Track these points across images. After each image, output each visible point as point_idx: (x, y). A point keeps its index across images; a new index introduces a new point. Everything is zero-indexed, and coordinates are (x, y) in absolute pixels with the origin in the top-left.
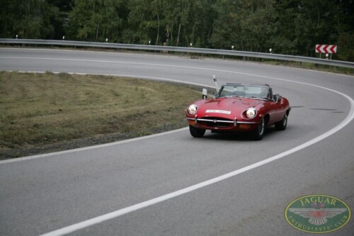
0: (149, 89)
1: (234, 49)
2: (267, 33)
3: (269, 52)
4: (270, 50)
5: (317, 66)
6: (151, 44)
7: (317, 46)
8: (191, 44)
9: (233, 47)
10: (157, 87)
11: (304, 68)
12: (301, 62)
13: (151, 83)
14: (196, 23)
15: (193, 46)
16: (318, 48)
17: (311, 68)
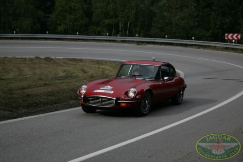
0: (108, 68)
1: (167, 38)
2: (191, 26)
3: (192, 39)
4: (193, 38)
5: (226, 49)
6: (109, 36)
7: (226, 34)
8: (137, 35)
9: (166, 36)
10: (113, 66)
11: (217, 50)
12: (215, 46)
13: (109, 63)
14: (140, 20)
15: (138, 36)
16: (227, 36)
17: (222, 51)
